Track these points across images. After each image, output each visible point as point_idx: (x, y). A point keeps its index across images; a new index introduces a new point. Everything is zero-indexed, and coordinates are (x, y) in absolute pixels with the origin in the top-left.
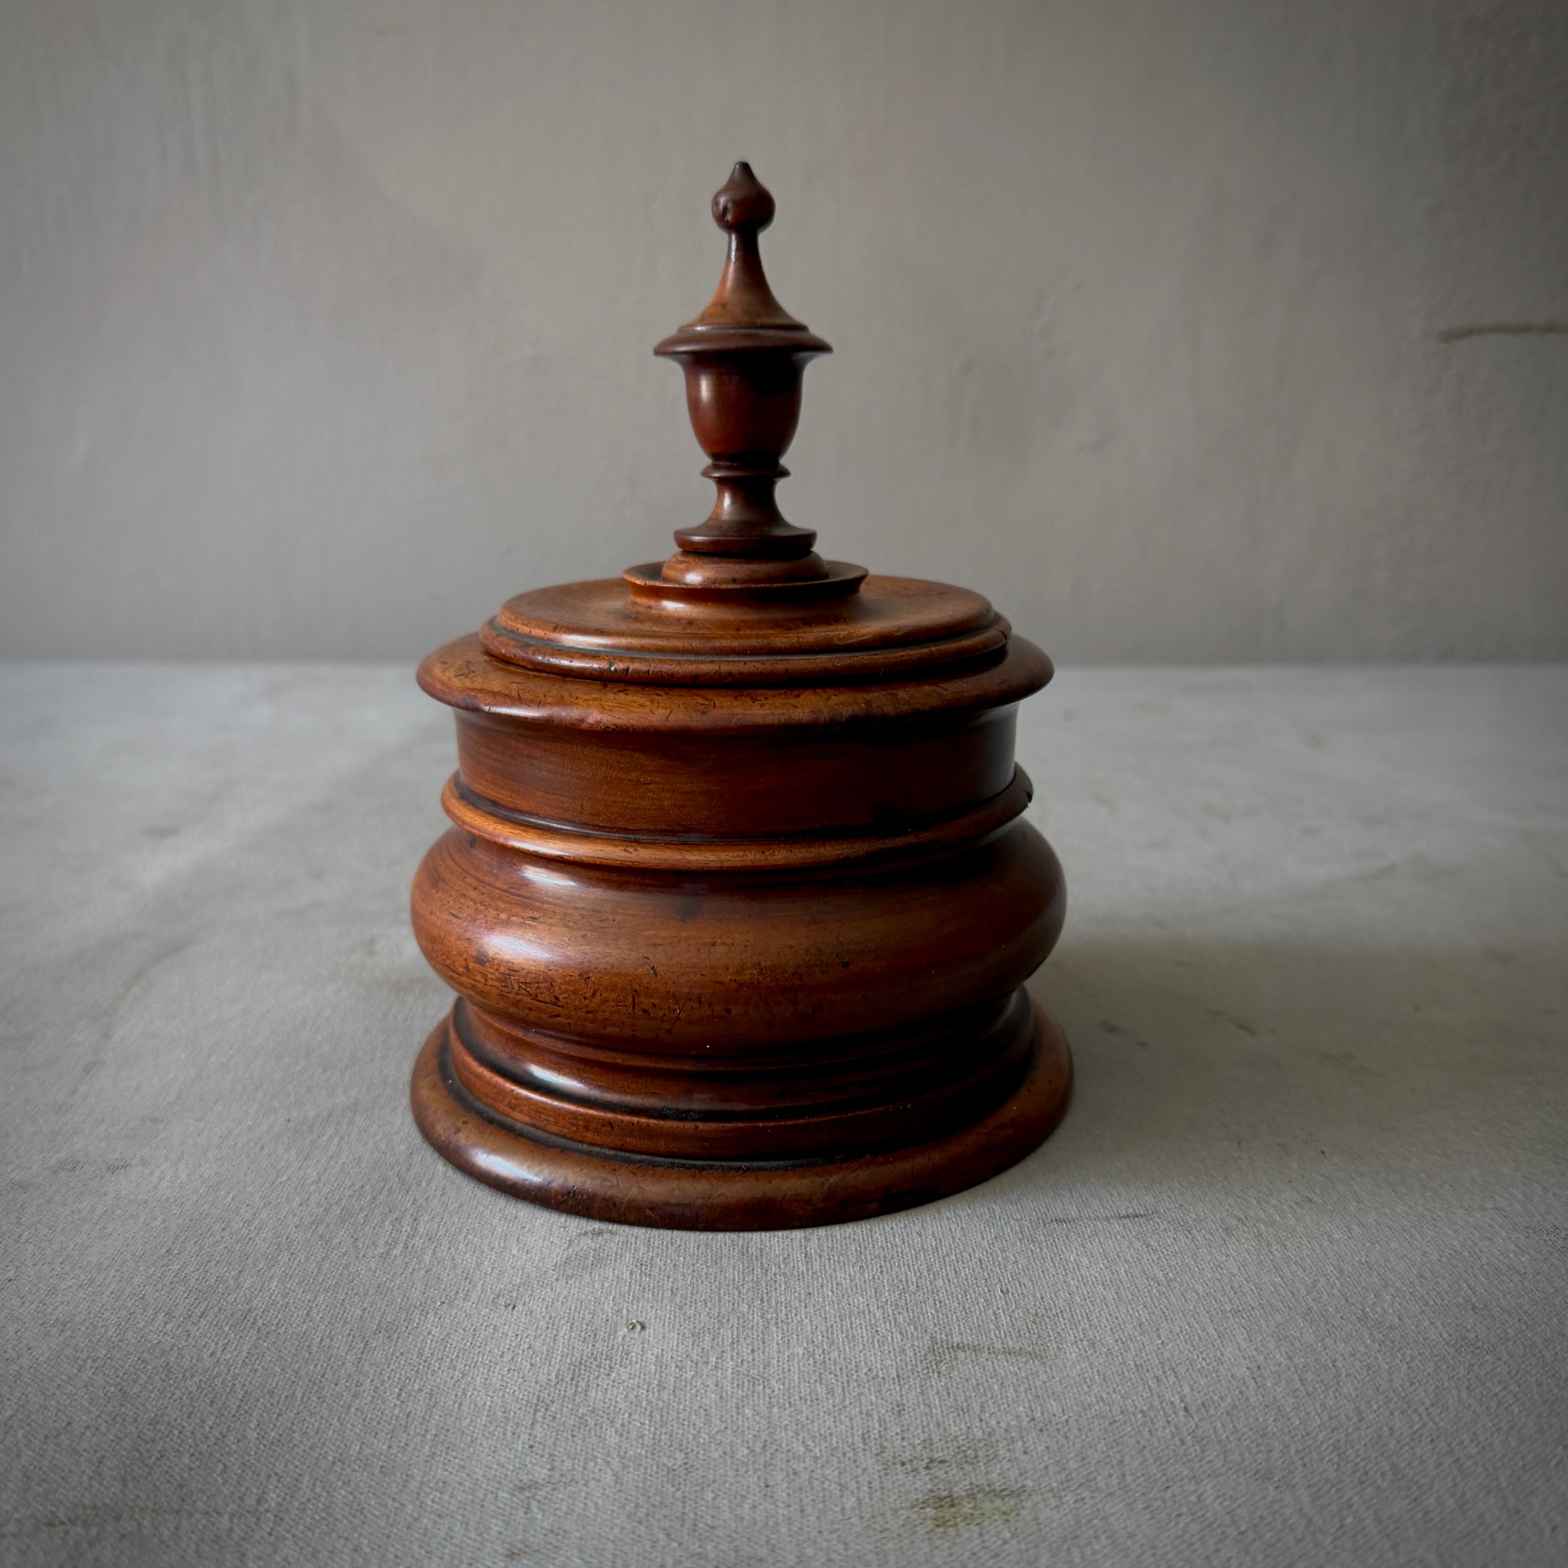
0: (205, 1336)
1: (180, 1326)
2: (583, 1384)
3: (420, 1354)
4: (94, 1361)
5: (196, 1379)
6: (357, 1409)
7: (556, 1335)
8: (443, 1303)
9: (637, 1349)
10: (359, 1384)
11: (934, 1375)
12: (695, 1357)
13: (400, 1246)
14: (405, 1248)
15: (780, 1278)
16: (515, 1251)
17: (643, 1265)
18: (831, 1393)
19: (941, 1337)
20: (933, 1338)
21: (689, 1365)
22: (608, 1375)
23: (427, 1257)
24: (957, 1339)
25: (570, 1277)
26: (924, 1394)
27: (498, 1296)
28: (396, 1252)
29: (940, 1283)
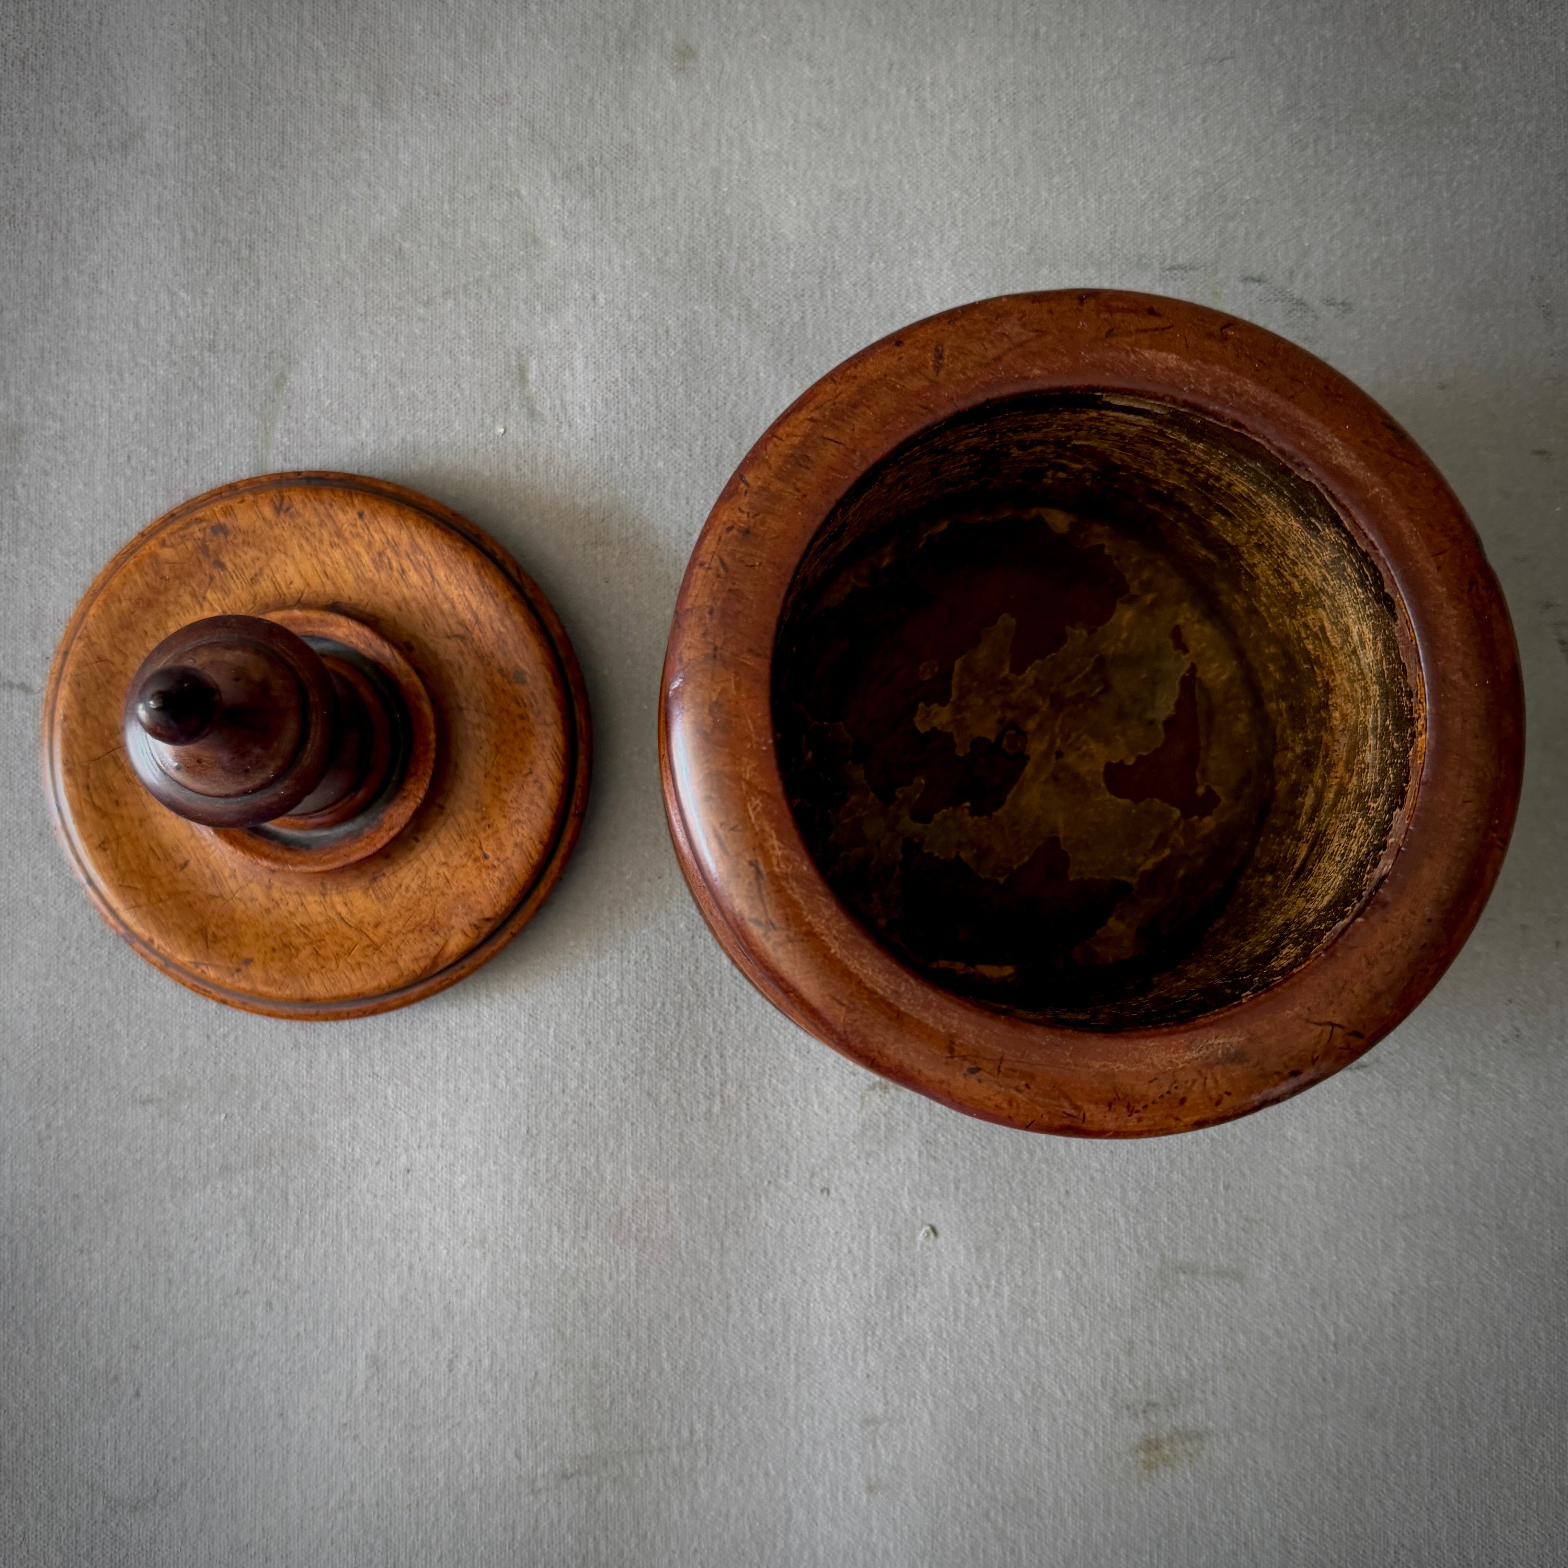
0: (598, 1253)
1: (574, 1243)
2: (896, 1305)
3: (766, 1253)
4: (525, 1295)
5: (609, 1310)
6: (734, 1326)
7: (868, 1238)
8: (769, 1182)
9: (933, 1264)
10: (728, 1296)
11: (1159, 1305)
12: (979, 1279)
13: (718, 1100)
14: (723, 1102)
15: (1044, 1166)
16: (816, 1106)
17: (928, 1142)
18: (1082, 1329)
19: (1169, 1254)
20: (1163, 1255)
21: (975, 1289)
22: (914, 1295)
23: (744, 1115)
24: (1181, 1257)
25: (869, 1155)
26: (1150, 1328)
27: (813, 1175)
28: (716, 1109)
29: (1175, 1176)
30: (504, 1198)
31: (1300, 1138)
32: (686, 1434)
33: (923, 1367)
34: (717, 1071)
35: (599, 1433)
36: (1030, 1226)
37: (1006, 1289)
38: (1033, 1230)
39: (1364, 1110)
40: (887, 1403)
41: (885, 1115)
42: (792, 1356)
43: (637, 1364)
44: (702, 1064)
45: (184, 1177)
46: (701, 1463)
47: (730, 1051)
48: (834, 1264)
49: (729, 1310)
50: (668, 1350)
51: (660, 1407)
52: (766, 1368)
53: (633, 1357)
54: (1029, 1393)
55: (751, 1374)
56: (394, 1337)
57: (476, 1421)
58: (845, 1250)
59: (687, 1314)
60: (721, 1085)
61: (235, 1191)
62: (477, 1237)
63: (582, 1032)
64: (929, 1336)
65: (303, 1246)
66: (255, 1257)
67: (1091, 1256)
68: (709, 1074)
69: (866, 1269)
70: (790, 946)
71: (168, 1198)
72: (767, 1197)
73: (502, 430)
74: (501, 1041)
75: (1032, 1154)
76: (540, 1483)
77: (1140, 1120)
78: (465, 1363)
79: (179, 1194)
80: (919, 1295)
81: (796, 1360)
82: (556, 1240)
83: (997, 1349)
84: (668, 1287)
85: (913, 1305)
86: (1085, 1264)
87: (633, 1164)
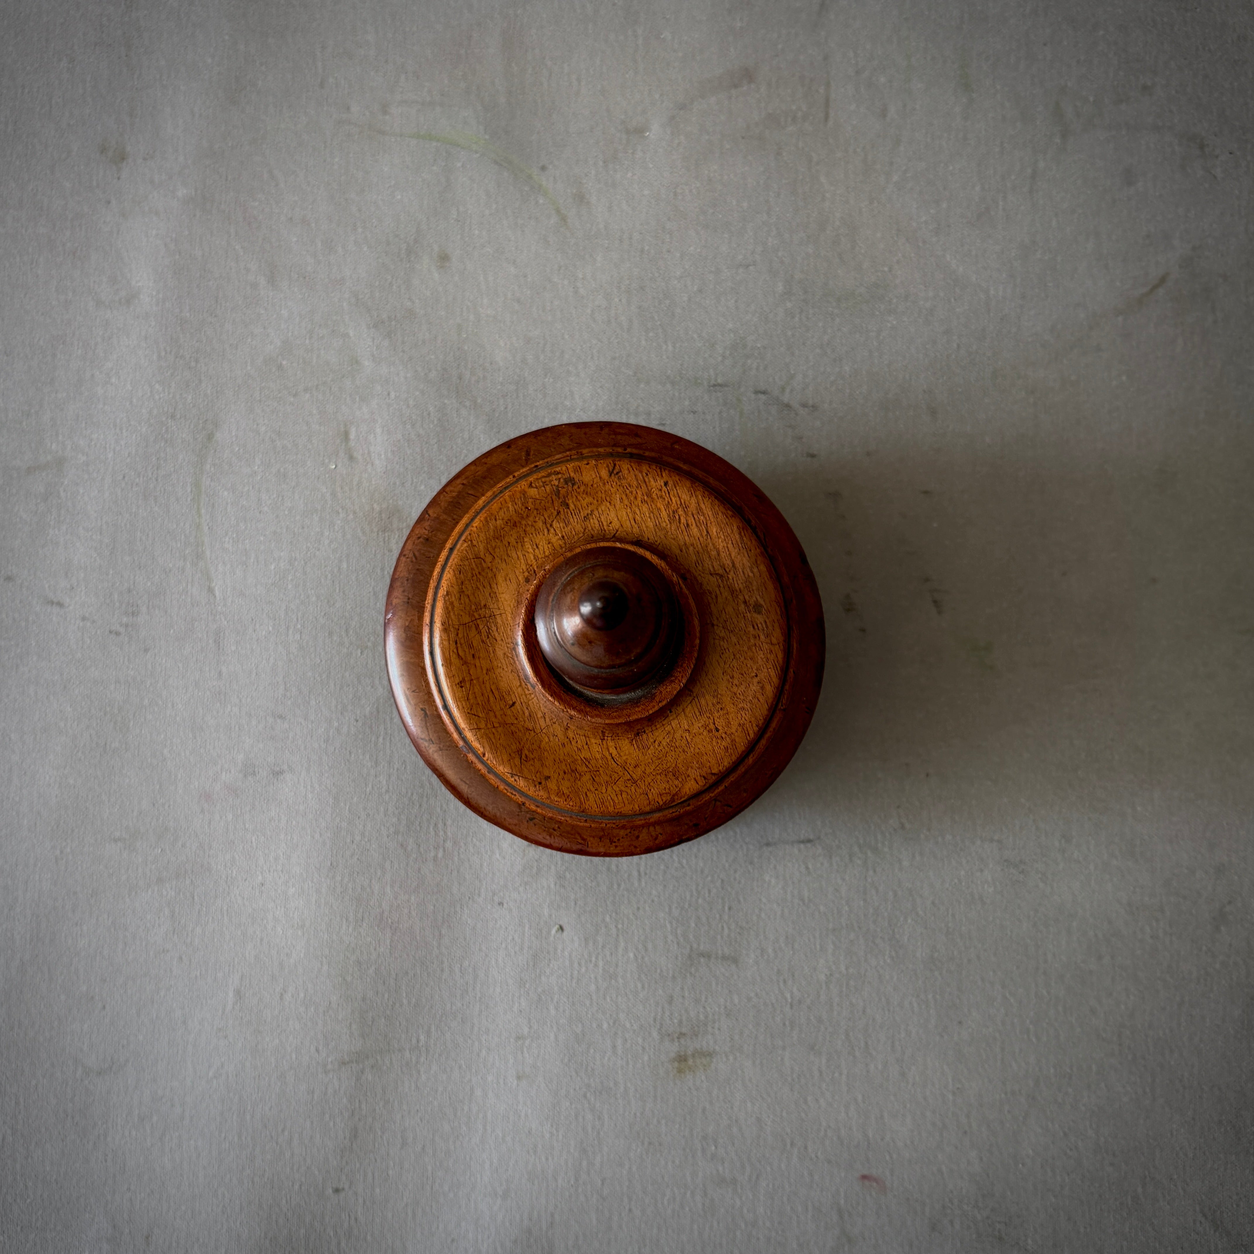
0: (368, 935)
1: (355, 928)
2: (538, 971)
3: (465, 939)
4: (326, 957)
5: (373, 968)
6: (445, 980)
7: (524, 931)
8: (469, 898)
9: (560, 947)
10: (442, 962)
11: (688, 975)
12: (586, 956)
13: (441, 850)
14: (444, 851)
15: (625, 892)
16: (498, 856)
17: (560, 877)
18: (643, 987)
19: (695, 946)
20: (691, 947)
21: (583, 962)
22: (548, 965)
23: (456, 859)
24: (702, 947)
25: (526, 884)
26: (682, 989)
27: (494, 894)
28: (440, 855)
29: (700, 901)
30: (316, 902)
31: (773, 881)
32: (414, 1041)
33: (551, 1007)
34: (441, 833)
35: (364, 1039)
36: (616, 927)
37: (601, 964)
38: (618, 930)
39: (810, 866)
40: (530, 1027)
41: (537, 861)
42: (478, 998)
43: (388, 999)
44: (433, 829)
45: (137, 884)
46: (422, 1059)
47: (449, 822)
48: (504, 946)
49: (442, 970)
50: (406, 993)
51: (400, 1025)
52: (463, 1005)
53: (386, 996)
54: (611, 1024)
55: (454, 1007)
56: (250, 979)
57: (294, 1029)
58: (510, 938)
59: (418, 972)
60: (444, 841)
61: (165, 893)
62: (300, 924)
63: (365, 809)
64: (556, 988)
65: (201, 926)
66: (174, 931)
67: (650, 946)
68: (436, 834)
69: (522, 949)
70: (440, 752)
71: (127, 896)
72: (467, 906)
73: (334, 467)
74: (318, 812)
75: (619, 885)
76: (329, 1067)
77: (616, 846)
78: (290, 995)
79: (134, 893)
80: (551, 965)
81: (480, 1001)
82: (344, 927)
83: (594, 997)
84: (408, 955)
85: (548, 971)
86: (646, 950)
87: (391, 885)
